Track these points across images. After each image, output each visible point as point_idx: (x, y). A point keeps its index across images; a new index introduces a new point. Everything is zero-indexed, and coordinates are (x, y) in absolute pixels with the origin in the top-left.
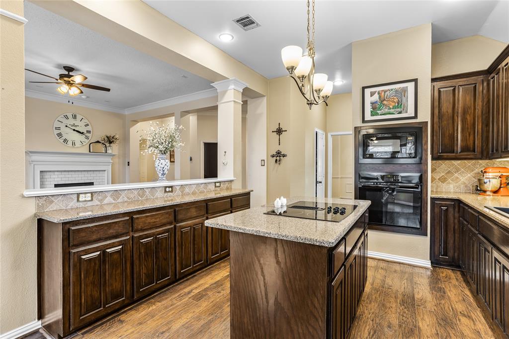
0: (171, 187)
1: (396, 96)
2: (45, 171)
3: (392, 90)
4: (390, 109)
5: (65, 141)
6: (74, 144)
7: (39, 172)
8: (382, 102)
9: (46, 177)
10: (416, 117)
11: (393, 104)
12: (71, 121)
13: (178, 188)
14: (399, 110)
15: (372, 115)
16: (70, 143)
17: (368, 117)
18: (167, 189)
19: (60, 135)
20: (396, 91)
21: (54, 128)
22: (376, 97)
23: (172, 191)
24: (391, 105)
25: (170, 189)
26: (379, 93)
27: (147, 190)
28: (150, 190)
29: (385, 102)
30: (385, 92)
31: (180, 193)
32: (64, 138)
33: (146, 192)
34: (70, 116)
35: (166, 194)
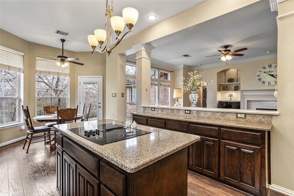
0: (190, 111)
2: (250, 101)
5: (264, 82)
6: (269, 83)
7: (247, 101)
9: (252, 104)
12: (267, 70)
13: (195, 112)
16: (267, 84)
18: (187, 112)
19: (260, 79)
21: (256, 76)
23: (190, 113)
25: (189, 112)
27: (175, 110)
28: (176, 110)
31: (197, 116)
32: (262, 81)
33: (174, 111)
34: (267, 66)
35: (186, 114)
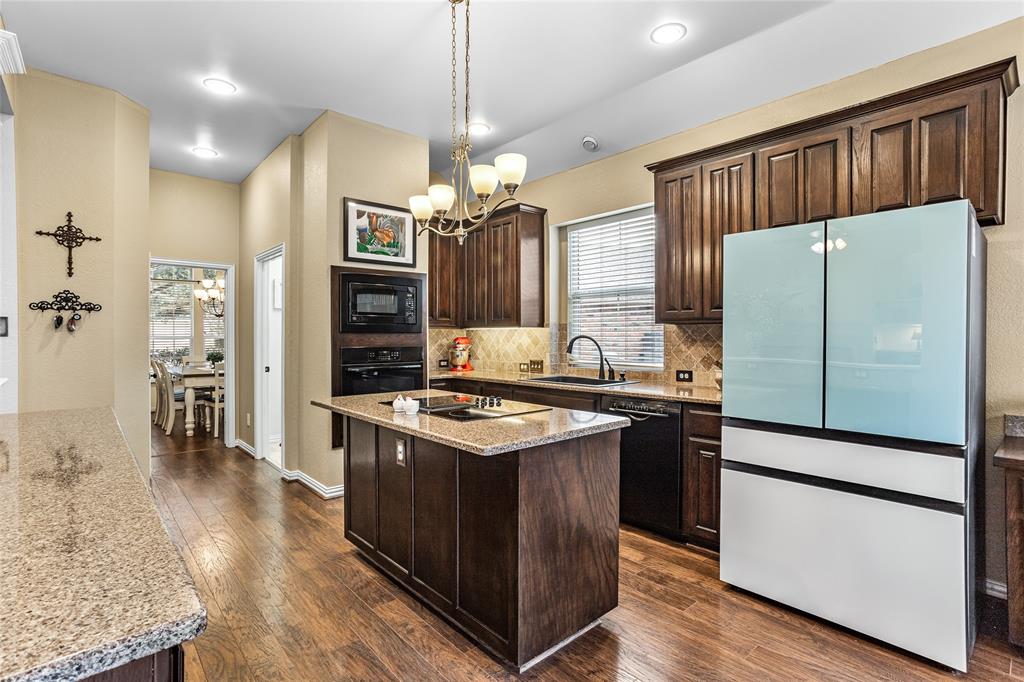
1: (391, 228)
3: (386, 216)
4: (383, 245)
8: (373, 231)
10: (413, 265)
11: (388, 239)
14: (395, 250)
15: (359, 250)
17: (353, 252)
20: (392, 220)
22: (364, 222)
24: (384, 239)
26: (369, 217)
29: (377, 233)
30: (378, 217)
